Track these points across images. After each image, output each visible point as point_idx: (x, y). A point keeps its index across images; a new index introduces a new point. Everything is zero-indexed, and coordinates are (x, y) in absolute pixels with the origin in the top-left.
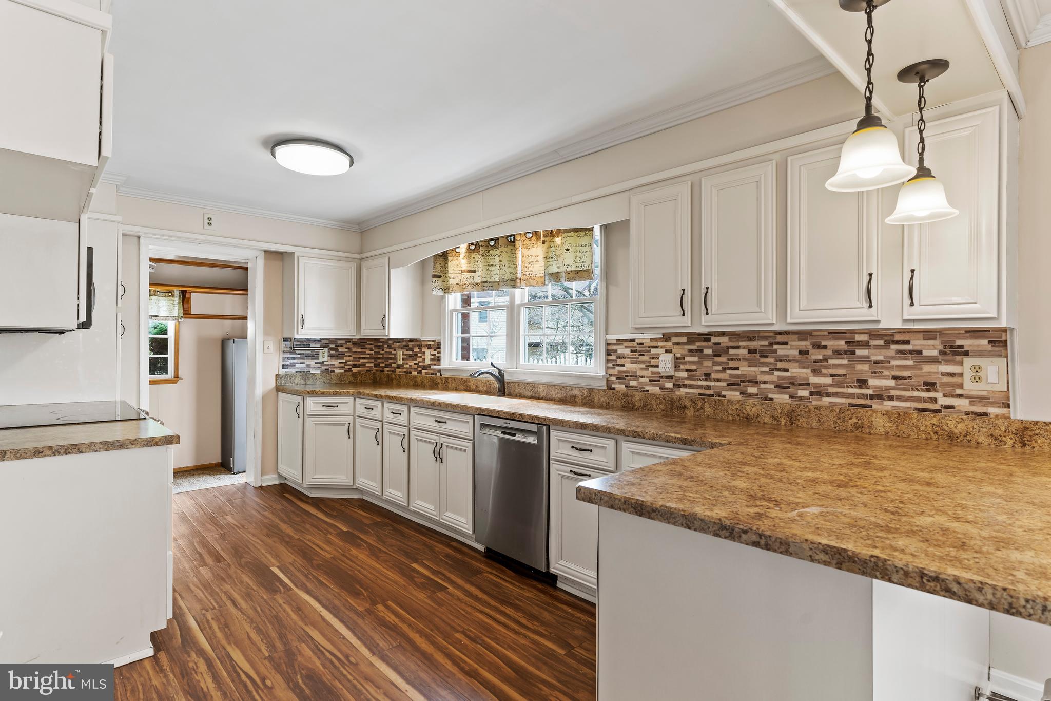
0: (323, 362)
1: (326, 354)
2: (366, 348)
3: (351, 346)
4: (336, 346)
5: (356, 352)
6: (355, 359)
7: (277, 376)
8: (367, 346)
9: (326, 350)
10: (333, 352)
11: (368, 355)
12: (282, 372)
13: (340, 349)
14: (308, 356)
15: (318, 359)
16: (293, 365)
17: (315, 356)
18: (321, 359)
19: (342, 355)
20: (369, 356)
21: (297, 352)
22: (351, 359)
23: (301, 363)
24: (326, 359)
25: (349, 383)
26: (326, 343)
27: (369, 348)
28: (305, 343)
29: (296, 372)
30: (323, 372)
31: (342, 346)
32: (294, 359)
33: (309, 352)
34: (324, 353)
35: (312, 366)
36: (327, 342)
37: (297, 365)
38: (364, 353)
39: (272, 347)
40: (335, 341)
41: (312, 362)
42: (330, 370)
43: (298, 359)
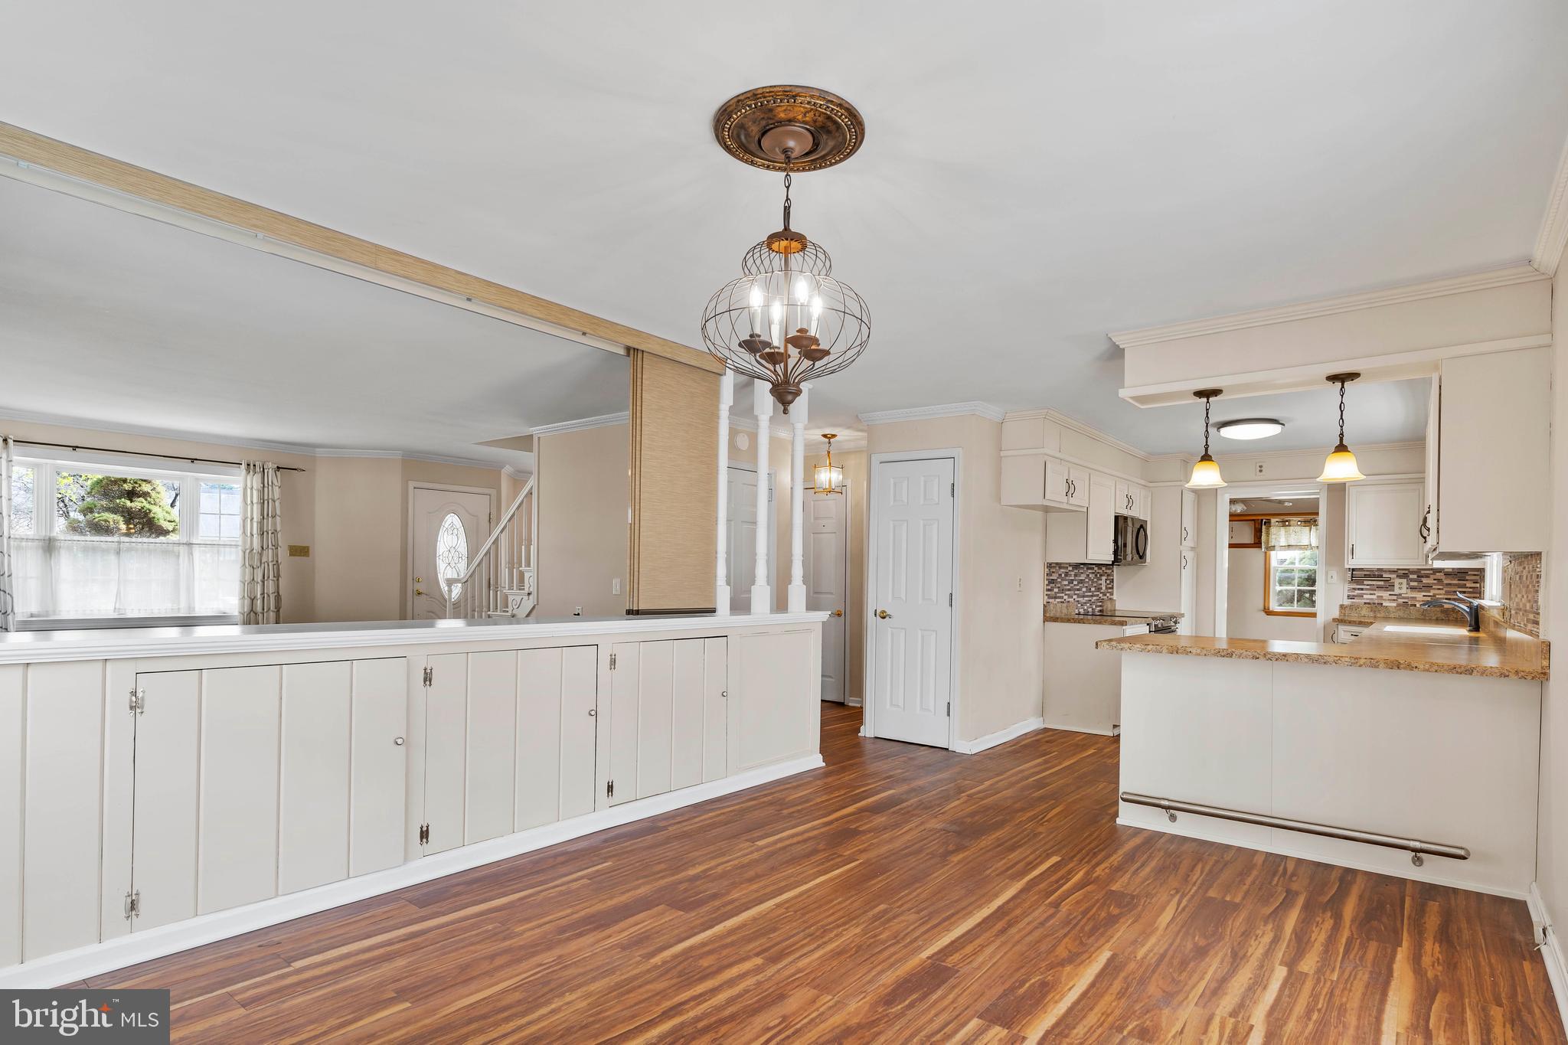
0: (1400, 595)
1: (1405, 586)
2: (1467, 580)
3: (1443, 577)
4: (1418, 577)
5: (1450, 584)
6: (1447, 593)
7: (1342, 606)
8: (1467, 578)
9: (1404, 581)
10: (1412, 584)
11: (1470, 588)
12: (1347, 602)
13: (1425, 581)
14: (1379, 587)
15: (1393, 591)
16: (1361, 596)
17: (1390, 586)
18: (1397, 591)
19: (1429, 587)
20: (1471, 590)
21: (1365, 582)
22: (1443, 592)
23: (1371, 594)
24: (1404, 590)
25: (1437, 619)
26: (1404, 574)
27: (1471, 580)
28: (1376, 573)
29: (1365, 603)
30: (1398, 605)
31: (1428, 577)
32: (1362, 589)
33: (1382, 583)
34: (1401, 584)
35: (1384, 598)
36: (1407, 572)
37: (1365, 596)
38: (1464, 586)
39: (1335, 577)
40: (1417, 572)
41: (1385, 594)
42: (1410, 603)
43: (1367, 589)
